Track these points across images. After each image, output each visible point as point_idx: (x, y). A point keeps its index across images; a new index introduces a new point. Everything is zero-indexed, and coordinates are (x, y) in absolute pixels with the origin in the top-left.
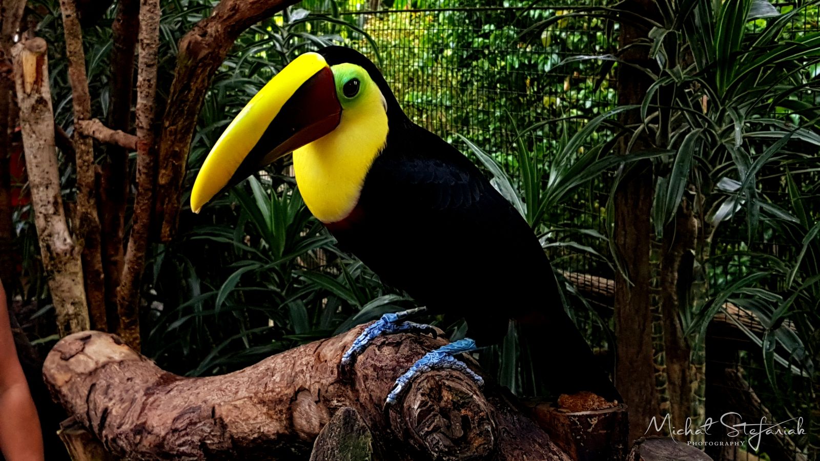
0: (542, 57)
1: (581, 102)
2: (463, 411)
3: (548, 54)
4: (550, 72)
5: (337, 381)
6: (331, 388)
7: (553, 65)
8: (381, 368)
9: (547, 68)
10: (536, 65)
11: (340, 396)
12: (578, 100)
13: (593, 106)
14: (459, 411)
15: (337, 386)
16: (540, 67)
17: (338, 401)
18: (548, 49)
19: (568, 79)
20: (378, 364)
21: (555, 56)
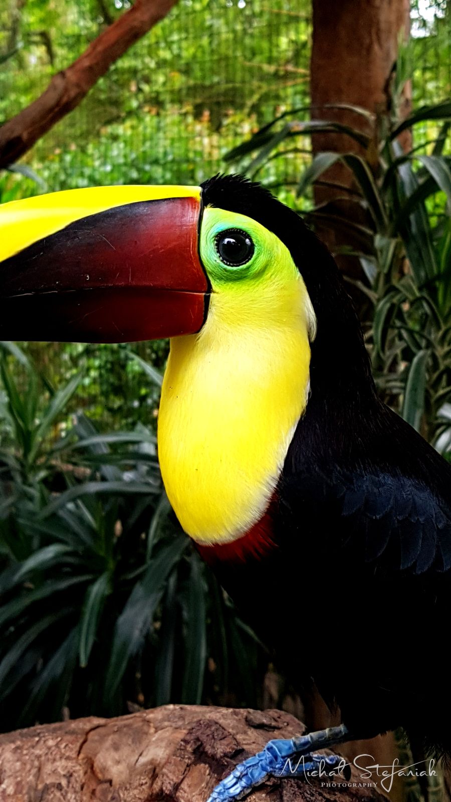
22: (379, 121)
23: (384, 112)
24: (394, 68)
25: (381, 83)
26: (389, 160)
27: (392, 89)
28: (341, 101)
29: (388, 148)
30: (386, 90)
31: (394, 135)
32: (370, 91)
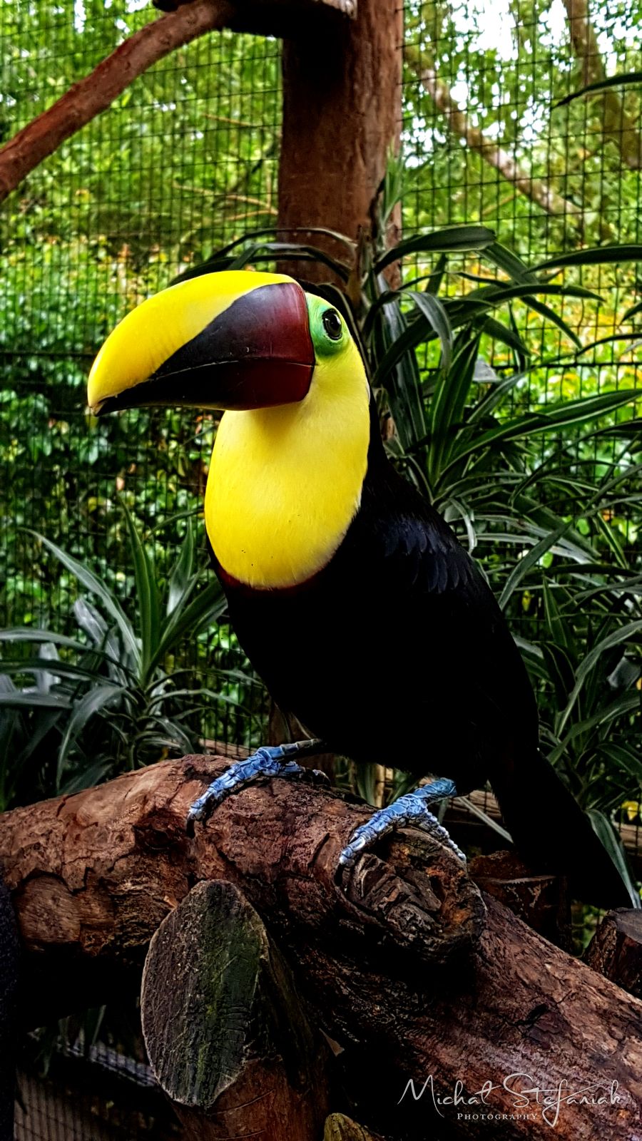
0: (85, 441)
1: (143, 506)
2: (430, 871)
3: (94, 437)
4: (97, 462)
5: (133, 852)
6: (122, 863)
7: (100, 453)
8: (253, 819)
9: (93, 457)
10: (76, 452)
11: (138, 876)
12: (137, 504)
13: (157, 514)
14: (423, 870)
15: (134, 859)
16: (82, 455)
17: (134, 883)
18: (93, 431)
19: (122, 474)
20: (243, 813)
21: (103, 442)
22: (361, 250)
23: (368, 239)
24: (382, 187)
25: (366, 204)
26: (373, 297)
27: (379, 212)
28: (315, 225)
29: (372, 282)
30: (371, 214)
31: (379, 267)
32: (351, 215)
